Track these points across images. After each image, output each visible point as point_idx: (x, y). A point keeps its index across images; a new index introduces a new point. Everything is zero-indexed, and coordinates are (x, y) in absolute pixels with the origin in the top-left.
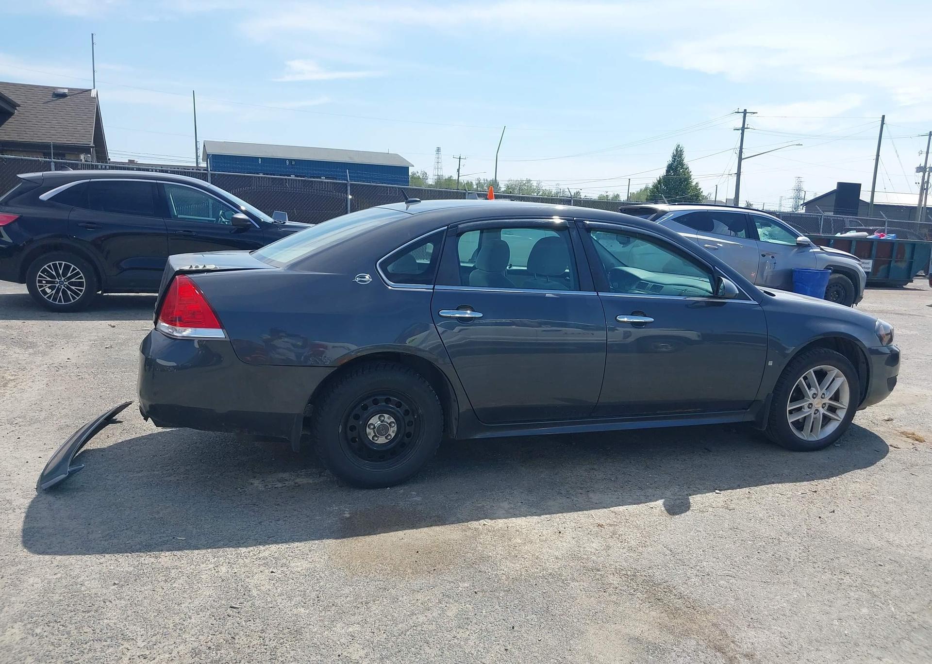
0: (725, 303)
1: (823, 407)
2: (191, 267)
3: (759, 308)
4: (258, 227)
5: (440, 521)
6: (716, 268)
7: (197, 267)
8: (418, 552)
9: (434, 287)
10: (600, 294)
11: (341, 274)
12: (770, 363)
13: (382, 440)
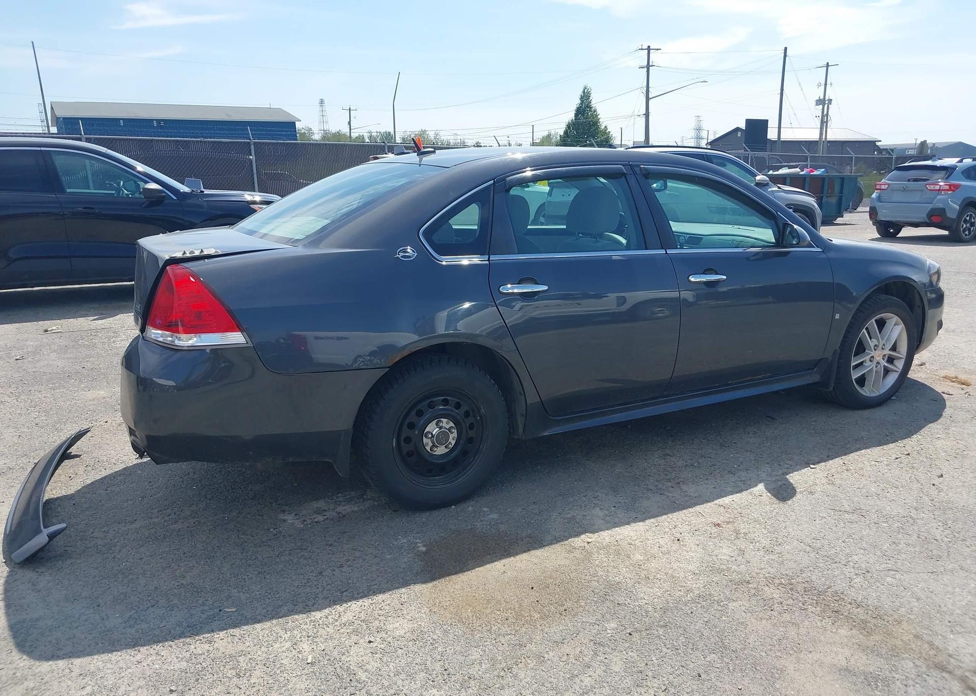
0: (789, 252)
1: (883, 359)
2: (185, 253)
3: (824, 256)
4: (175, 198)
5: (535, 542)
6: (779, 213)
7: (192, 252)
8: (532, 588)
9: (489, 258)
10: (669, 251)
11: (378, 250)
12: (837, 316)
13: (441, 450)
